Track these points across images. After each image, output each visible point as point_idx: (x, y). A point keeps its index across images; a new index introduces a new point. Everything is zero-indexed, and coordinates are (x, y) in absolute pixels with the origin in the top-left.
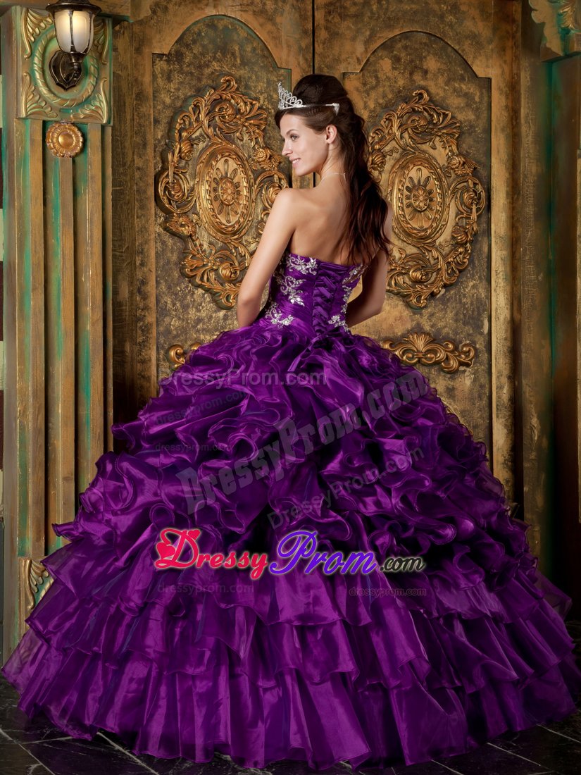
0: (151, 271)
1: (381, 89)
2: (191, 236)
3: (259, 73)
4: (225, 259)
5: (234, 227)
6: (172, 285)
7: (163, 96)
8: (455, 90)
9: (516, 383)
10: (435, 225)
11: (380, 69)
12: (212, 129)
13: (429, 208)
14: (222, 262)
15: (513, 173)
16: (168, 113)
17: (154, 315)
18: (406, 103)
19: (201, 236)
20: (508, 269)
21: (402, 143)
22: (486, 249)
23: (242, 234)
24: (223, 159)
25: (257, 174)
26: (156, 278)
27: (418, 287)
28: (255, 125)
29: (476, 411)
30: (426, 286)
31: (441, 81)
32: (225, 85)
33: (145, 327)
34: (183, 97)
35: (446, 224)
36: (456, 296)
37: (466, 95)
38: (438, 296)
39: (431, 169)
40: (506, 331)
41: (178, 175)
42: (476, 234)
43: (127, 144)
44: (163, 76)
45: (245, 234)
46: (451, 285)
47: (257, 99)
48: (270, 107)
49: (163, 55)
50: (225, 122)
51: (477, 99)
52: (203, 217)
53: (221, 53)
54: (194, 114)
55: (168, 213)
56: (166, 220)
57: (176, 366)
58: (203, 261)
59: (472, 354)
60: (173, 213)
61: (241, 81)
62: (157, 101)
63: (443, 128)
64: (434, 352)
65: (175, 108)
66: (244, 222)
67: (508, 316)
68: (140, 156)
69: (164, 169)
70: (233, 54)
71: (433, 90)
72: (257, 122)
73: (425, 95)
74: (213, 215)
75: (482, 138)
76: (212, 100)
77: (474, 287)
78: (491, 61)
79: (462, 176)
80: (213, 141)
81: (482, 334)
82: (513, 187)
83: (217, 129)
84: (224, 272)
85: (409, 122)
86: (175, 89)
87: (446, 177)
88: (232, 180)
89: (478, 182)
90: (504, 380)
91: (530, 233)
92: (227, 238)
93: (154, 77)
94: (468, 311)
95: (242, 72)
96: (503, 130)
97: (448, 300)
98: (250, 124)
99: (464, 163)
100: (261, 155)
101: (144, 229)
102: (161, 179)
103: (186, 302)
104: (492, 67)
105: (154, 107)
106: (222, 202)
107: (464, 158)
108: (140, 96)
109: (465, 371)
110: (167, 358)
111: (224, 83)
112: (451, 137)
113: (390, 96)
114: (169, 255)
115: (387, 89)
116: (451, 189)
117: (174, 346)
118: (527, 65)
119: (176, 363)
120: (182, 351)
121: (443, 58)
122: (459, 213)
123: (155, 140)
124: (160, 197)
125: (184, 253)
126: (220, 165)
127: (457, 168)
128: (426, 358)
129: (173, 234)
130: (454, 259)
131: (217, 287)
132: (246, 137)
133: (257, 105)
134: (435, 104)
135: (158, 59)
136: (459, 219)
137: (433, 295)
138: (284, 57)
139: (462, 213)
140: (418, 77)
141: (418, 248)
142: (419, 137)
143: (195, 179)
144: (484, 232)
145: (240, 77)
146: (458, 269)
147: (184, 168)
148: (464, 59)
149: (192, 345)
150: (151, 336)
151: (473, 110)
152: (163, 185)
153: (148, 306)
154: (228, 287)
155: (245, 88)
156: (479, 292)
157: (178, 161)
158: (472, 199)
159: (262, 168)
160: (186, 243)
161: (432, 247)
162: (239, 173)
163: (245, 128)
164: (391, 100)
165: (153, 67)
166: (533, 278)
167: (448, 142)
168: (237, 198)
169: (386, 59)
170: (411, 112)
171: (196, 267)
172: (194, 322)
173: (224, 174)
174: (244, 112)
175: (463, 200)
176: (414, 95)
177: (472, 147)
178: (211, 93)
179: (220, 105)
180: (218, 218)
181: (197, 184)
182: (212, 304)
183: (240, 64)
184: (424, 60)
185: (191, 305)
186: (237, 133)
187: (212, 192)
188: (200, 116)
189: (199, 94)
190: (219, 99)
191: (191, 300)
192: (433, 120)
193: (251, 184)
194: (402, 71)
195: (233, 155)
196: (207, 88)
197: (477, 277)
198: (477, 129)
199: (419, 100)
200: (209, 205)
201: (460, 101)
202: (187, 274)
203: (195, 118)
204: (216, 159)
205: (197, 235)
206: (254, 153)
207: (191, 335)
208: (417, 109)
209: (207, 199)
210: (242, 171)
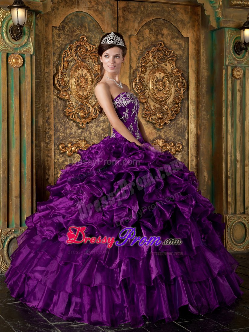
0: (52, 114)
1: (145, 42)
2: (68, 100)
4: (82, 109)
5: (86, 96)
6: (60, 119)
7: (57, 43)
8: (174, 42)
9: (199, 159)
10: (166, 96)
11: (145, 34)
12: (76, 57)
13: (164, 89)
14: (80, 110)
15: (197, 75)
16: (59, 50)
17: (53, 131)
18: (155, 47)
19: (72, 100)
20: (195, 114)
21: (153, 63)
23: (89, 99)
24: (81, 69)
25: (96, 75)
26: (54, 117)
27: (160, 121)
28: (94, 56)
30: (163, 120)
31: (169, 38)
32: (82, 39)
34: (65, 44)
35: (171, 95)
36: (174, 124)
37: (179, 44)
38: (168, 124)
39: (165, 73)
40: (195, 138)
41: (63, 75)
42: (183, 100)
43: (42, 63)
44: (57, 35)
45: (90, 99)
46: (173, 120)
47: (95, 45)
49: (57, 27)
50: (82, 54)
51: (183, 46)
52: (73, 92)
53: (80, 26)
54: (69, 51)
55: (59, 91)
56: (58, 93)
57: (62, 152)
58: (73, 110)
59: (181, 147)
60: (61, 90)
61: (88, 38)
62: (54, 46)
63: (170, 57)
64: (166, 146)
65: (62, 49)
66: (90, 94)
67: (195, 132)
68: (47, 68)
69: (57, 73)
70: (85, 27)
71: (166, 42)
72: (95, 54)
73: (163, 44)
74: (77, 92)
75: (185, 61)
76: (77, 45)
77: (182, 120)
78: (189, 30)
79: (177, 77)
80: (77, 62)
81: (185, 139)
82: (197, 81)
83: (79, 57)
84: (81, 114)
85: (156, 55)
86: (62, 41)
87: (171, 77)
88: (85, 77)
89: (183, 79)
90: (194, 158)
91: (204, 99)
92: (82, 101)
93: (53, 36)
94: (179, 130)
95: (89, 34)
96: (193, 58)
97: (172, 126)
98: (92, 55)
99: (178, 71)
100: (96, 67)
101: (49, 97)
102: (56, 77)
103: (66, 126)
104: (189, 33)
105: (53, 48)
106: (81, 86)
107: (178, 69)
108: (47, 44)
109: (178, 154)
110: (58, 149)
111: (81, 39)
112: (173, 61)
113: (149, 44)
114: (59, 107)
115: (148, 42)
116: (173, 81)
117: (61, 144)
118: (203, 32)
119: (62, 150)
120: (64, 146)
121: (170, 29)
122: (176, 91)
123: (53, 61)
124: (55, 84)
125: (65, 106)
126: (80, 71)
127: (175, 73)
128: (163, 149)
129: (61, 99)
130: (174, 109)
131: (78, 120)
132: (90, 60)
133: (95, 48)
134: (166, 48)
135: (55, 29)
136: (176, 94)
137: (165, 124)
138: (106, 29)
139: (177, 91)
140: (159, 37)
141: (160, 105)
142: (160, 61)
143: (70, 77)
144: (186, 99)
145: (88, 36)
146: (176, 114)
147: (65, 72)
148: (178, 30)
149: (68, 143)
150: (52, 140)
151: (182, 50)
152: (57, 79)
153: (50, 128)
154: (82, 120)
155: (90, 41)
156: (184, 123)
157: (63, 70)
158: (181, 85)
159: (98, 73)
160: (66, 102)
161: (165, 104)
162: (87, 75)
163: (90, 57)
164: (149, 46)
165: (53, 32)
166: (205, 117)
167: (172, 63)
168: (87, 85)
169: (147, 30)
170: (157, 51)
171: (70, 112)
172: (69, 134)
173: (81, 75)
174: (90, 50)
175: (178, 86)
176: (158, 44)
177: (181, 65)
178: (76, 42)
179: (80, 47)
180: (79, 93)
181: (70, 79)
182: (76, 127)
183: (88, 31)
184: (162, 30)
185: (68, 128)
186: (87, 59)
187: (77, 82)
188: (72, 52)
189: (72, 43)
190: (79, 45)
191: (68, 126)
192: (166, 54)
193: (93, 79)
194: (153, 34)
195: (85, 67)
196: (74, 41)
197: (183, 116)
198: (183, 58)
199: (160, 46)
200: (75, 88)
201: (177, 46)
202: (67, 115)
203: (70, 53)
204: (78, 69)
205: (70, 100)
206: (94, 67)
207: (68, 139)
208: (159, 50)
209: (74, 85)
210: (89, 74)
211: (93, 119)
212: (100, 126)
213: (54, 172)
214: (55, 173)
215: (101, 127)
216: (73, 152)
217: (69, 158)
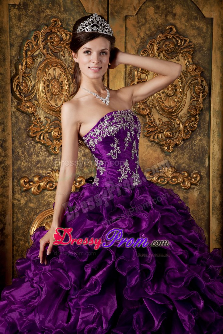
0: (9, 134)
1: (148, 26)
2: (33, 113)
3: (75, 16)
6: (22, 142)
7: (16, 30)
8: (192, 26)
10: (178, 105)
11: (148, 14)
12: (45, 50)
13: (175, 94)
16: (19, 40)
17: (11, 160)
18: (163, 34)
19: (40, 113)
20: (220, 130)
22: (208, 118)
24: (53, 68)
26: (12, 138)
27: (168, 141)
29: (200, 210)
30: (173, 140)
31: (183, 20)
32: (54, 24)
33: (5, 167)
34: (28, 30)
35: (185, 104)
36: (189, 146)
37: (198, 28)
38: (179, 146)
40: (219, 165)
41: (25, 77)
42: (202, 110)
44: (15, 18)
46: (187, 139)
49: (16, 5)
50: (54, 46)
51: (204, 31)
52: (40, 102)
53: (51, 4)
54: (35, 41)
55: (20, 100)
56: (18, 104)
57: (24, 189)
58: (41, 128)
59: (198, 179)
60: (22, 100)
61: (64, 21)
62: (12, 33)
63: (184, 48)
64: (176, 177)
65: (23, 38)
67: (220, 157)
68: (2, 67)
69: (17, 74)
70: (59, 5)
71: (179, 25)
73: (174, 29)
74: (46, 101)
75: (207, 54)
76: (46, 32)
77: (200, 140)
78: (213, 8)
79: (194, 77)
80: (46, 57)
81: (204, 167)
83: (49, 50)
85: (164, 46)
86: (23, 26)
87: (185, 77)
88: (58, 80)
89: (203, 80)
90: (217, 193)
92: (57, 114)
93: (10, 18)
94: (196, 154)
95: (65, 15)
96: (219, 49)
97: (185, 148)
99: (196, 69)
101: (4, 110)
102: (15, 80)
103: (30, 152)
104: (214, 11)
105: (10, 37)
106: (52, 94)
107: (196, 66)
109: (194, 188)
110: (19, 184)
111: (53, 22)
112: (188, 54)
113: (153, 29)
114: (20, 124)
115: (152, 26)
116: (188, 84)
117: (23, 177)
119: (24, 187)
120: (28, 180)
121: (185, 6)
122: (192, 98)
123: (11, 57)
124: (14, 90)
125: (29, 123)
126: (51, 71)
127: (192, 71)
128: (172, 181)
129: (23, 112)
130: (189, 124)
131: (48, 143)
132: (67, 55)
134: (179, 34)
135: (12, 8)
136: (192, 101)
137: (176, 145)
138: (90, 6)
139: (194, 98)
140: (169, 18)
141: (168, 118)
142: (169, 56)
143: (36, 79)
144: (206, 109)
145: (63, 18)
146: (191, 130)
147: (29, 73)
148: (197, 7)
149: (34, 177)
150: (9, 172)
151: (202, 37)
152: (16, 84)
153: (7, 155)
154: (55, 143)
155: (66, 25)
156: (203, 143)
157: (25, 69)
158: (200, 89)
160: (30, 117)
161: (176, 117)
162: (62, 76)
163: (66, 49)
164: (153, 32)
165: (9, 12)
168: (61, 91)
169: (151, 7)
170: (165, 39)
171: (36, 131)
172: (35, 163)
173: (53, 77)
174: (66, 40)
175: (195, 90)
176: (167, 29)
177: (200, 59)
178: (45, 28)
179: (51, 36)
180: (50, 103)
181: (37, 83)
182: (46, 153)
183: (63, 11)
184: (174, 7)
185: (34, 154)
186: (61, 52)
187: (46, 87)
188: (39, 42)
189: (38, 29)
190: (50, 32)
191: (33, 151)
192: (178, 44)
193: (70, 83)
194: (161, 15)
195: (59, 65)
196: (43, 26)
197: (202, 134)
198: (204, 48)
199: (170, 32)
200: (44, 95)
201: (194, 32)
202: (31, 136)
203: (35, 44)
204: (48, 68)
205: (37, 113)
206: (71, 64)
207: (33, 170)
208: (168, 37)
209: (43, 92)
210: (64, 75)
213: (13, 218)
214: (15, 220)
216: (41, 189)
217: (36, 197)
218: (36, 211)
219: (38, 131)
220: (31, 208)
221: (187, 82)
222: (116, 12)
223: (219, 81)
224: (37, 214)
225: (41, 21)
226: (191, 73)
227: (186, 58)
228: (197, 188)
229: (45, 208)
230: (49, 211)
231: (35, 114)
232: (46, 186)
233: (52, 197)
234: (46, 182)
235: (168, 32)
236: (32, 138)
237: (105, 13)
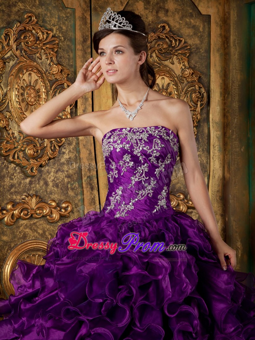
2: (5, 127)
3: (52, 11)
4: (30, 142)
8: (186, 24)
9: (227, 219)
11: (136, 9)
12: (19, 51)
14: (28, 145)
15: (224, 80)
18: (154, 32)
19: (13, 127)
20: (221, 144)
22: (206, 131)
24: (28, 73)
25: (52, 83)
28: (50, 49)
31: (177, 17)
32: (28, 20)
37: (194, 27)
39: (171, 78)
40: (219, 185)
42: (199, 122)
47: (51, 30)
48: (61, 35)
50: (28, 46)
51: (201, 30)
52: (14, 114)
54: (6, 41)
58: (15, 145)
61: (39, 17)
63: (179, 50)
67: (221, 175)
71: (172, 23)
72: (51, 46)
73: (167, 27)
74: (21, 113)
75: (204, 56)
76: (18, 30)
78: (210, 3)
79: (191, 83)
80: (20, 60)
82: (224, 89)
83: (23, 51)
84: (29, 152)
85: (156, 46)
87: (181, 83)
88: (35, 87)
89: (202, 86)
90: (219, 217)
91: (236, 120)
95: (40, 10)
96: (218, 51)
98: (47, 48)
99: (193, 74)
100: (55, 69)
103: (2, 174)
104: (211, 7)
106: (28, 104)
107: (193, 70)
109: (192, 212)
111: (27, 18)
112: (184, 56)
116: (184, 91)
118: (235, 6)
120: (0, 208)
121: (178, 1)
125: (1, 139)
126: (26, 77)
127: (188, 77)
131: (24, 162)
132: (44, 57)
133: (51, 34)
134: (173, 34)
138: (70, 1)
139: (191, 108)
140: (161, 15)
142: (162, 56)
143: (8, 87)
144: (204, 120)
145: (39, 14)
148: (193, 2)
149: (7, 204)
151: (198, 37)
154: (32, 162)
155: (43, 22)
156: (202, 160)
158: (198, 97)
159: (56, 78)
160: (2, 133)
162: (39, 83)
163: (43, 51)
166: (238, 150)
167: (182, 59)
168: (38, 100)
169: (140, 2)
170: (157, 39)
171: (9, 149)
172: (8, 187)
173: (28, 84)
174: (42, 39)
175: (192, 98)
176: (159, 27)
177: (197, 62)
178: (18, 25)
179: (24, 34)
180: (25, 115)
181: (9, 90)
182: (21, 174)
183: (38, 4)
184: (166, 3)
185: (6, 176)
186: (37, 54)
187: (20, 96)
188: (10, 42)
189: (9, 26)
190: (23, 30)
191: (6, 172)
192: (172, 44)
193: (48, 90)
194: (151, 10)
195: (35, 70)
196: (15, 22)
197: (201, 149)
198: (201, 50)
199: (163, 30)
200: (18, 106)
201: (190, 31)
202: (4, 155)
203: (6, 44)
204: (22, 73)
205: (10, 127)
206: (50, 68)
207: (6, 196)
208: (161, 37)
209: (16, 101)
210: (42, 81)
211: (50, 159)
212: (63, 171)
215: (65, 172)
216: (15, 218)
217: (10, 228)
218: (10, 245)
219: (11, 149)
220: (4, 242)
221: (183, 88)
222: (100, 7)
223: (218, 88)
224: (11, 249)
225: (13, 17)
226: (188, 78)
227: (181, 62)
228: (195, 212)
229: (21, 241)
230: (26, 245)
231: (7, 128)
232: (20, 214)
233: (28, 227)
234: (20, 210)
235: (161, 30)
236: (4, 157)
237: (87, 7)
